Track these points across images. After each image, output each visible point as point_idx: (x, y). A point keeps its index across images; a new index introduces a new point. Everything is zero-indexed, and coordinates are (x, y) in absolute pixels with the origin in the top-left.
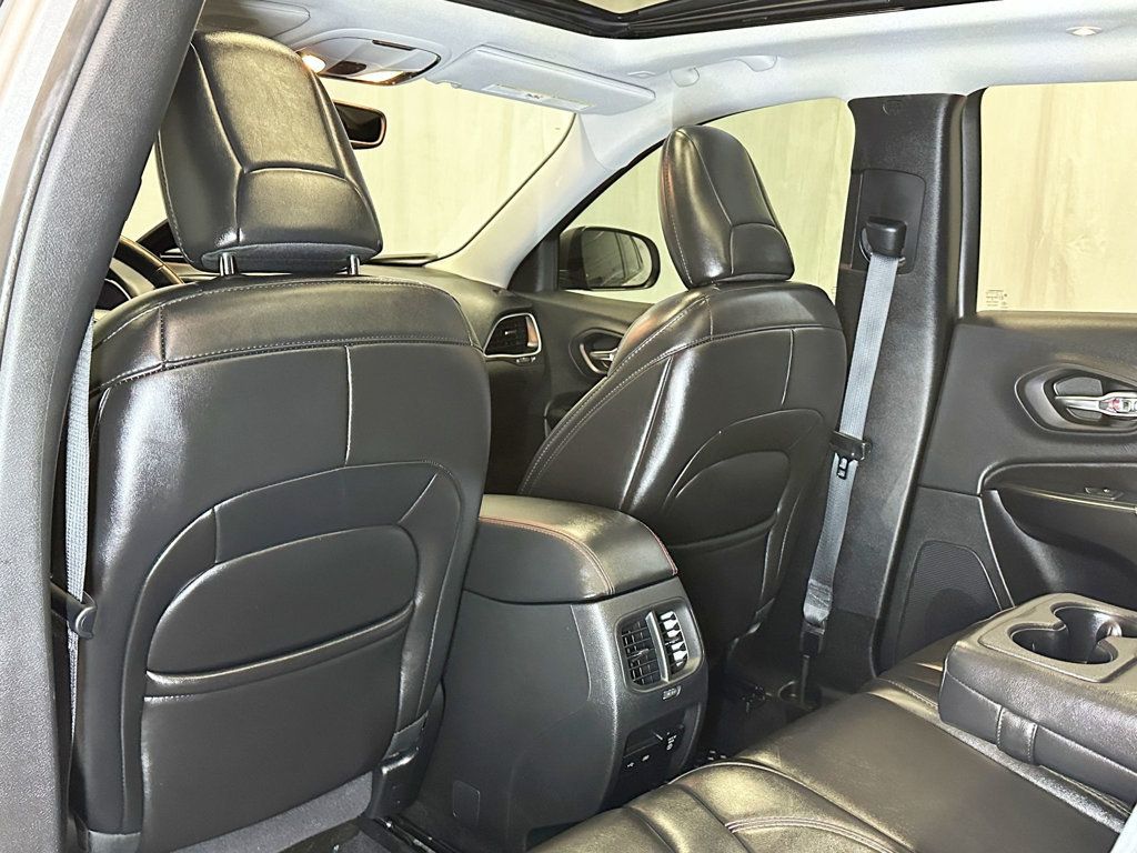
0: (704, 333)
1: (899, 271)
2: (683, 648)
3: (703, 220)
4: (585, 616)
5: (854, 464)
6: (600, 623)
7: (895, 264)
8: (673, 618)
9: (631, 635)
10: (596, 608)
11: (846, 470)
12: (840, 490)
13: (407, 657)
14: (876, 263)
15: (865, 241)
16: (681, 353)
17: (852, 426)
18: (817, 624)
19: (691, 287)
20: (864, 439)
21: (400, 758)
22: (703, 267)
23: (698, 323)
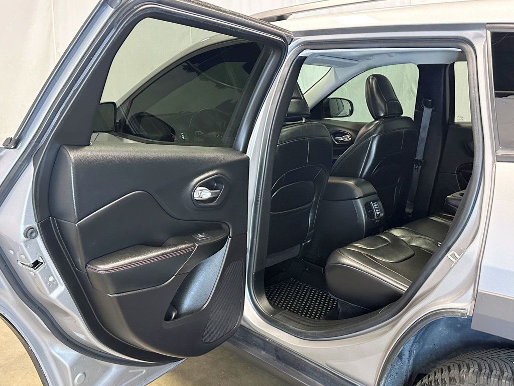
0: (380, 132)
1: (432, 111)
2: (379, 211)
3: (379, 101)
4: (357, 202)
5: (420, 167)
6: (360, 204)
7: (431, 110)
8: (376, 204)
9: (368, 207)
10: (358, 200)
11: (418, 169)
12: (416, 174)
13: (310, 214)
14: (425, 109)
15: (422, 103)
16: (375, 137)
17: (419, 157)
18: (409, 214)
19: (376, 119)
20: (423, 159)
21: (308, 241)
22: (379, 114)
23: (379, 129)
